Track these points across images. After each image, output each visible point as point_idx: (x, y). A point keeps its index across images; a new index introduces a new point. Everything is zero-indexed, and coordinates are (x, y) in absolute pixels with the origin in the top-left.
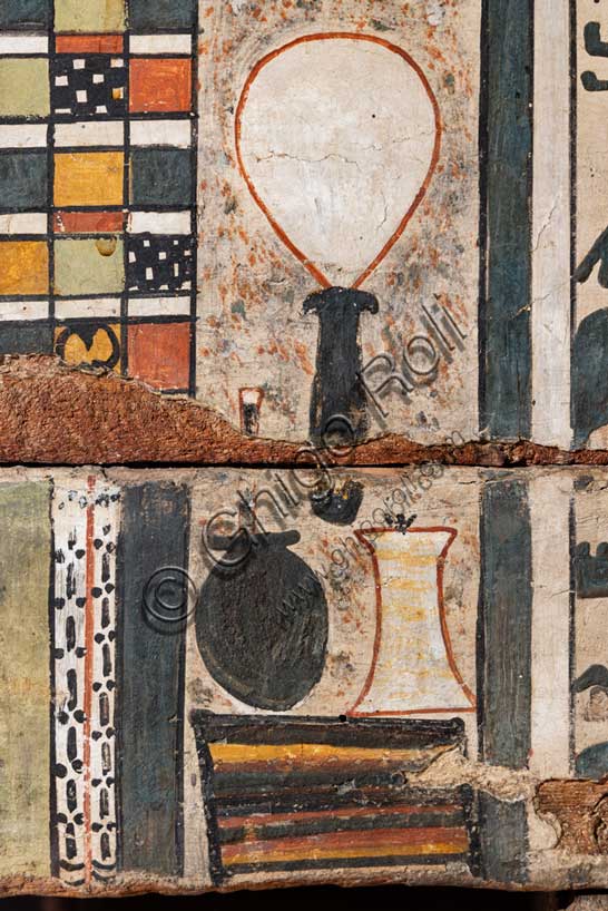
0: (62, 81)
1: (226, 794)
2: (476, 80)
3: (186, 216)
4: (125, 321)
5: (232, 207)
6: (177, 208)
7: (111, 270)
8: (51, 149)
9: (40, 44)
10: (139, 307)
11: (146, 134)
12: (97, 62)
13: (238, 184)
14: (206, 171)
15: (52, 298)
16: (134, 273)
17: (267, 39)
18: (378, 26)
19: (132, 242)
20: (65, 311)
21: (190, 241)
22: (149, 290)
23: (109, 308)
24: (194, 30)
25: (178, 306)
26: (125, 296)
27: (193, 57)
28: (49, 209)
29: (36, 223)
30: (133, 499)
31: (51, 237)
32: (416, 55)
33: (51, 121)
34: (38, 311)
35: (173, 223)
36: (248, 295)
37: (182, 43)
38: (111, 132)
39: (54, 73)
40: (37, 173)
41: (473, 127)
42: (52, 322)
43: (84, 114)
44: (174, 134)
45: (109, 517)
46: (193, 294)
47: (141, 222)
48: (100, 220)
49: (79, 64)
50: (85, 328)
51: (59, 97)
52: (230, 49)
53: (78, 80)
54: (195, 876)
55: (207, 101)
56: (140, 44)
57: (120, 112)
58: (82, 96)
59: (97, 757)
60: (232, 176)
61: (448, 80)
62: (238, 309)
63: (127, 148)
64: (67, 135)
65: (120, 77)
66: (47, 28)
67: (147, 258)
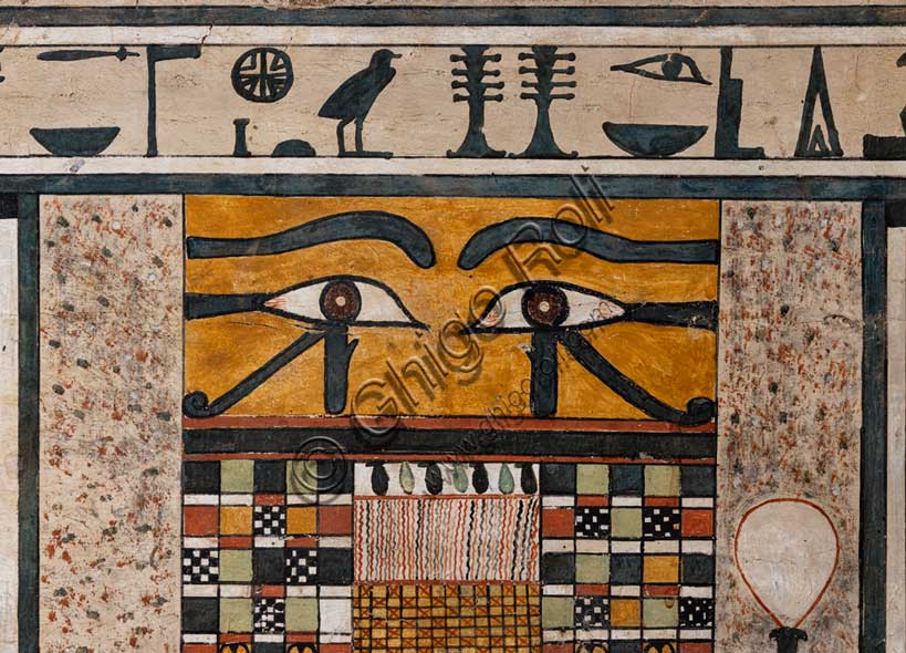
0: (648, 520)
2: (857, 523)
3: (710, 589)
4: (679, 641)
5: (733, 585)
6: (705, 585)
7: (671, 615)
8: (642, 554)
9: (637, 501)
10: (687, 634)
11: (690, 547)
12: (666, 511)
13: (736, 573)
14: (720, 566)
15: (642, 628)
16: (683, 617)
17: (751, 501)
18: (808, 495)
19: (683, 601)
20: (648, 635)
21: (712, 601)
22: (690, 626)
23: (671, 634)
24: (714, 496)
25: (705, 634)
26: (679, 629)
27: (714, 509)
28: (641, 584)
29: (634, 591)
31: (642, 597)
32: (827, 512)
33: (643, 540)
34: (635, 635)
35: (703, 592)
36: (741, 629)
37: (708, 502)
38: (672, 546)
39: (644, 516)
40: (635, 566)
41: (856, 547)
42: (642, 640)
43: (659, 537)
44: (704, 547)
46: (713, 628)
47: (687, 591)
48: (667, 590)
49: (657, 512)
50: (658, 644)
51: (647, 528)
52: (732, 506)
53: (657, 520)
55: (721, 531)
56: (687, 502)
57: (677, 536)
58: (658, 528)
60: (733, 569)
61: (843, 523)
62: (736, 636)
63: (680, 554)
64: (650, 547)
65: (677, 519)
66: (641, 494)
67: (690, 609)
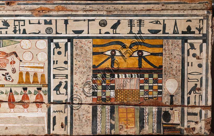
0: (154, 81)
1: (164, 128)
2: (181, 81)
3: (162, 90)
4: (158, 97)
5: (165, 89)
6: (161, 89)
7: (157, 93)
8: (153, 86)
9: (152, 79)
10: (159, 96)
11: (159, 84)
12: (156, 80)
13: (165, 88)
14: (163, 87)
15: (153, 95)
16: (158, 94)
17: (167, 78)
18: (174, 78)
19: (158, 92)
20: (154, 96)
21: (162, 92)
22: (159, 95)
23: (157, 96)
24: (162, 78)
25: (161, 96)
26: (158, 95)
27: (162, 80)
28: (153, 89)
29: (152, 90)
30: (158, 108)
31: (153, 91)
32: (177, 80)
33: (153, 84)
34: (152, 96)
35: (161, 90)
36: (166, 95)
37: (161, 79)
38: (157, 84)
39: (153, 81)
40: (152, 87)
41: (181, 84)
42: (153, 97)
43: (155, 83)
44: (161, 85)
45: (157, 110)
46: (162, 95)
47: (159, 90)
48: (156, 90)
49: (155, 80)
50: (155, 97)
51: (153, 82)
52: (165, 79)
53: (155, 81)
54: (162, 134)
55: (163, 82)
56: (159, 79)
57: (157, 83)
58: (155, 82)
59: (156, 125)
60: (165, 87)
61: (179, 81)
62: (165, 96)
63: (158, 85)
64: (154, 85)
65: (157, 81)
66: (153, 78)
67: (159, 93)
